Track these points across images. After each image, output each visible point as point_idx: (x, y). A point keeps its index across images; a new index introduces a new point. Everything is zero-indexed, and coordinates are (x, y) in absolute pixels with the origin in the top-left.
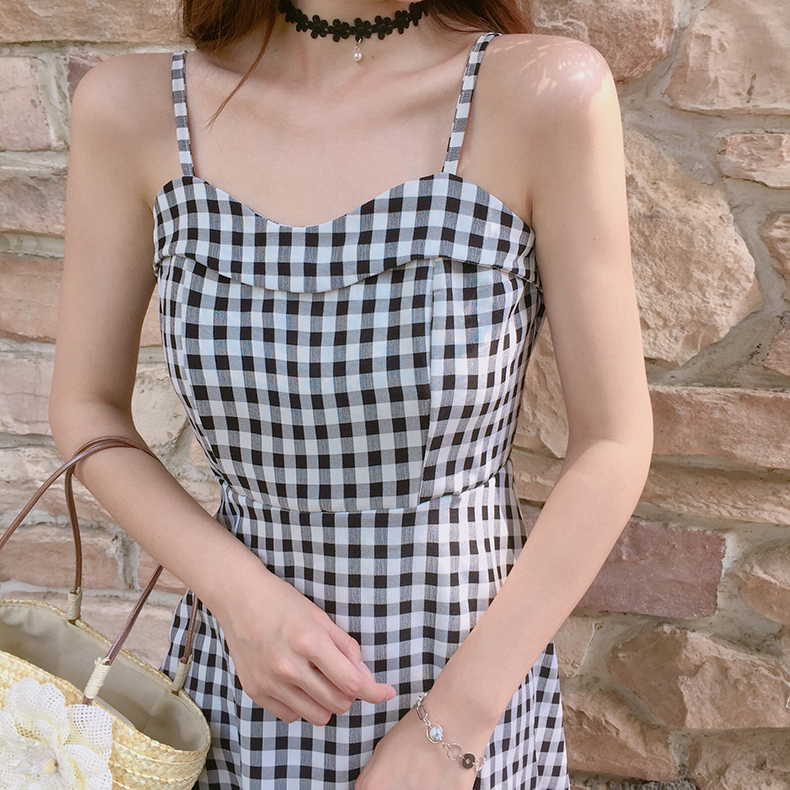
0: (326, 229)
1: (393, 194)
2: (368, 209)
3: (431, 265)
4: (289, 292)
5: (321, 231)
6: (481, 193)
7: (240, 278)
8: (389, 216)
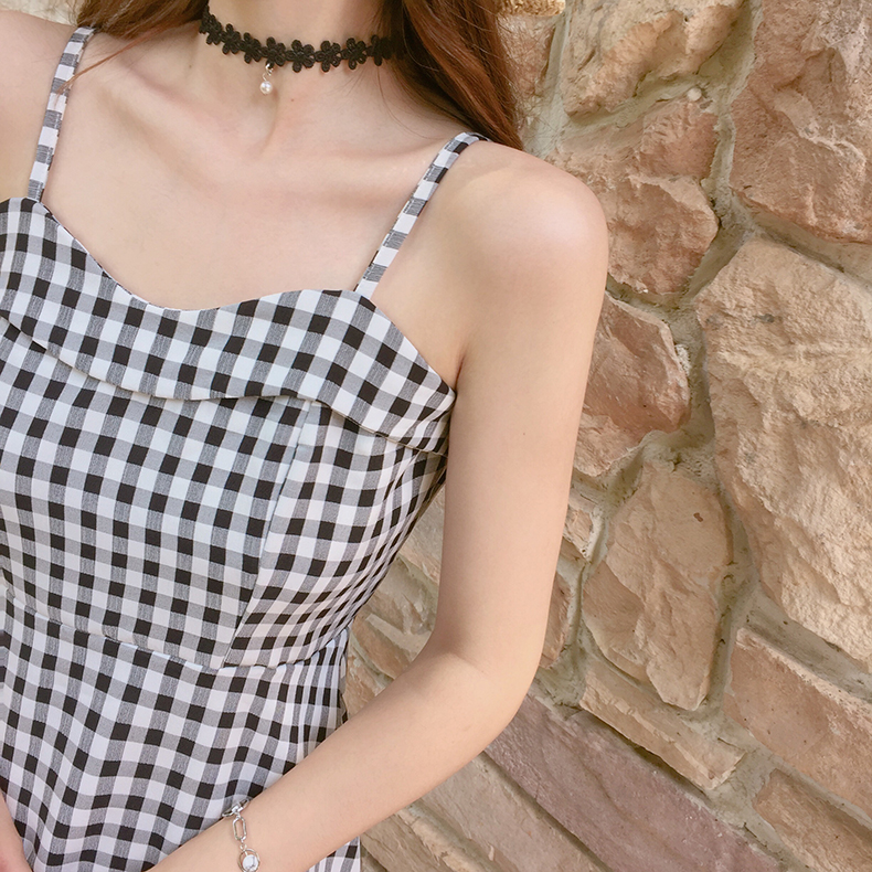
0: (189, 319)
1: (284, 300)
2: (247, 309)
3: (305, 407)
4: (119, 388)
5: (181, 319)
6: (394, 332)
7: (58, 352)
8: (272, 327)
